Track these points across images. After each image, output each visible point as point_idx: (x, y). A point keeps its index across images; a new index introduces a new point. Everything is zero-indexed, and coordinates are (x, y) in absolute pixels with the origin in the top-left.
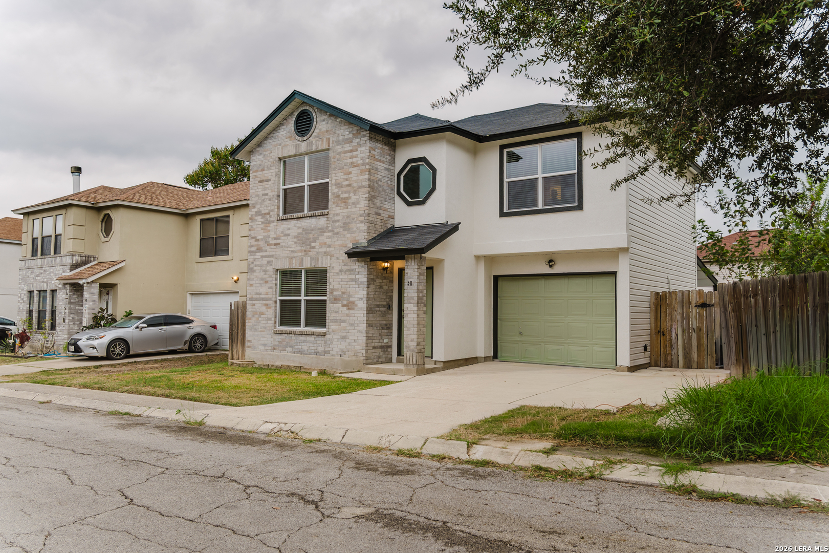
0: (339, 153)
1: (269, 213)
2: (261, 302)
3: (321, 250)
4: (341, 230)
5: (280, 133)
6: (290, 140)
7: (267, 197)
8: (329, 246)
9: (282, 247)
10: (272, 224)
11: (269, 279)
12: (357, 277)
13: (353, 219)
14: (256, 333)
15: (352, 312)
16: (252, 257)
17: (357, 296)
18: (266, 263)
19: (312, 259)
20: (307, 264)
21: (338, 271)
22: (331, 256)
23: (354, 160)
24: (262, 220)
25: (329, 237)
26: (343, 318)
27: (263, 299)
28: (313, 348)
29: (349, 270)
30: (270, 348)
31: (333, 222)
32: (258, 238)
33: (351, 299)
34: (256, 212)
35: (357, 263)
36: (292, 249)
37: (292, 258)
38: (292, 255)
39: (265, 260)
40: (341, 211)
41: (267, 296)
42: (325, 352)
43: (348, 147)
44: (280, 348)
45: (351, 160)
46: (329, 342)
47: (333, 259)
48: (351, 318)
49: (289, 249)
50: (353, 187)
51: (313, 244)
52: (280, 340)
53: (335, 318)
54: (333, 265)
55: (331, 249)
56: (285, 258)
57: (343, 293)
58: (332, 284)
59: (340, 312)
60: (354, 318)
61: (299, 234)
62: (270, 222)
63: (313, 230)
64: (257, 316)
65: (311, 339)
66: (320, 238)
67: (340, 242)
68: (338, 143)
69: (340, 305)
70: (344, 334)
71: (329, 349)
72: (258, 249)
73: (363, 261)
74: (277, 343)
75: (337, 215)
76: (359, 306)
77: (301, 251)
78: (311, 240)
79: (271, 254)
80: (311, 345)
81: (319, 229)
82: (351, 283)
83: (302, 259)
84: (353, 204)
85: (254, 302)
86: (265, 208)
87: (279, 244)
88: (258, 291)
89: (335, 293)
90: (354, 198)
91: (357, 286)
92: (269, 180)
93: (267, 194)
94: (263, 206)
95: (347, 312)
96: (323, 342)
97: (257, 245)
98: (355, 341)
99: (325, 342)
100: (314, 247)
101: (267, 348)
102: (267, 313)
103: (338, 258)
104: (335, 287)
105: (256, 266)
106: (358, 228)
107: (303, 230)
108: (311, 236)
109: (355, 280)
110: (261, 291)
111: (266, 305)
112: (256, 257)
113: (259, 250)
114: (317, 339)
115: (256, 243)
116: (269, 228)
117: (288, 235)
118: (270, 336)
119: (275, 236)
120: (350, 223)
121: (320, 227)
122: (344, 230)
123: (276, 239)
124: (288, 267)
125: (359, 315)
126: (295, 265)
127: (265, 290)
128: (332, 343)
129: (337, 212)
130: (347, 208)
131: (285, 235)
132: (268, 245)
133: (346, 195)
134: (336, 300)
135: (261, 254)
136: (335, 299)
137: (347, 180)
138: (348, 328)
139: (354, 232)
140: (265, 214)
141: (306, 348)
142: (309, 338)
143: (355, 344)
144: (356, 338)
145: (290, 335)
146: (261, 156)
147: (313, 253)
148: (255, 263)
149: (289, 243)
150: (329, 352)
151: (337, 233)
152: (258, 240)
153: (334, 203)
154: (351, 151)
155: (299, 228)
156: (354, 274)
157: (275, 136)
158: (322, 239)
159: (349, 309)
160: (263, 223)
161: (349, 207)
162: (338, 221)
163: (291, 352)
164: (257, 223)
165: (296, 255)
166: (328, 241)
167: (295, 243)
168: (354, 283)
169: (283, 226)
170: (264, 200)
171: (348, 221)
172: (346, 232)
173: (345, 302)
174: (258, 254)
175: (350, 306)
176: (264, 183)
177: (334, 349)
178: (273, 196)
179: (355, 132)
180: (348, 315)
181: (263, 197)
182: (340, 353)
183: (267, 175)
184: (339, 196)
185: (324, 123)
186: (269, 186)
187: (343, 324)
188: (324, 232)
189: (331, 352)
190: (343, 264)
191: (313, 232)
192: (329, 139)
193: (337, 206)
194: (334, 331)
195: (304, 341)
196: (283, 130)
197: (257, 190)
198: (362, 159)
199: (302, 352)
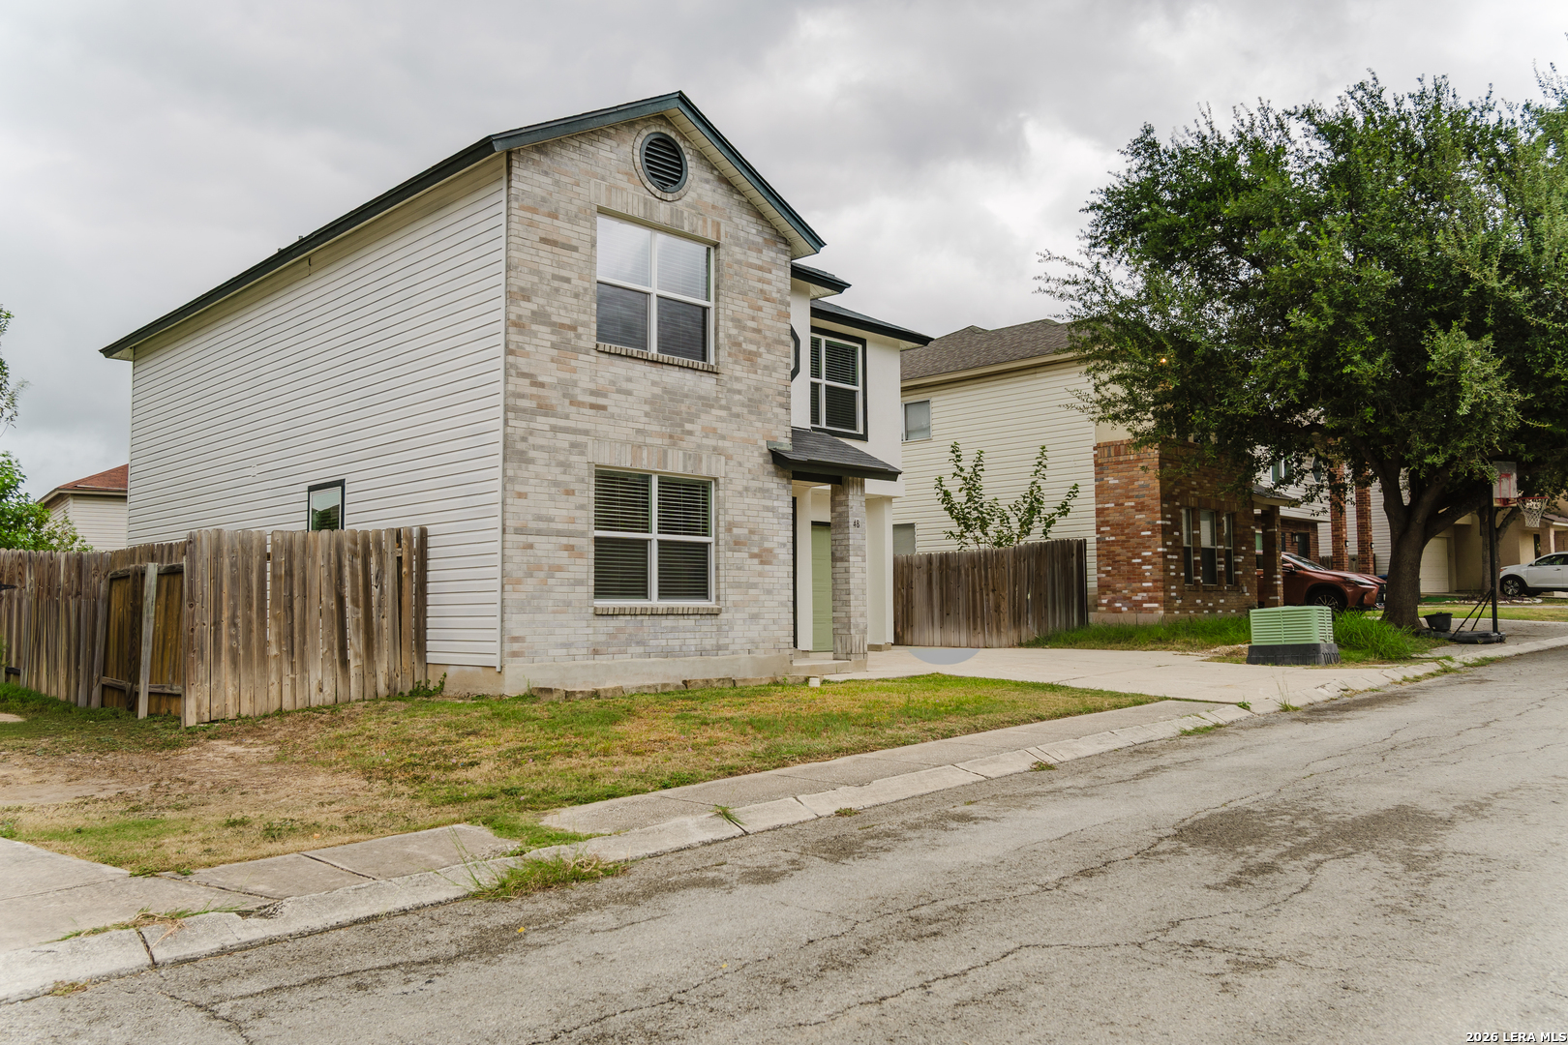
0: (739, 262)
1: (573, 328)
2: (553, 539)
3: (705, 441)
4: (745, 410)
5: (601, 153)
6: (629, 181)
7: (566, 286)
8: (723, 438)
9: (612, 416)
10: (581, 357)
11: (576, 486)
12: (776, 504)
13: (767, 396)
14: (539, 617)
15: (767, 567)
16: (524, 424)
17: (775, 539)
18: (566, 445)
19: (687, 457)
20: (677, 466)
21: (740, 488)
22: (729, 458)
23: (766, 287)
24: (554, 338)
25: (721, 419)
26: (752, 580)
27: (559, 534)
28: (692, 642)
29: (762, 490)
30: (584, 651)
31: (730, 391)
32: (540, 379)
33: (767, 545)
34: (534, 313)
35: (776, 480)
36: (641, 427)
37: (640, 447)
38: (640, 439)
39: (563, 440)
40: (745, 375)
41: (572, 527)
42: (719, 648)
43: (753, 258)
44: (611, 650)
45: (760, 285)
46: (727, 628)
47: (731, 463)
48: (767, 580)
49: (631, 424)
50: (765, 338)
51: (688, 426)
52: (611, 630)
53: (737, 580)
54: (731, 475)
55: (727, 444)
56: (623, 443)
57: (752, 532)
58: (730, 512)
59: (747, 568)
60: (773, 580)
61: (654, 396)
62: (576, 350)
63: (687, 396)
64: (542, 575)
65: (690, 622)
66: (703, 416)
67: (742, 434)
68: (737, 241)
69: (746, 555)
70: (755, 610)
71: (727, 641)
72: (540, 406)
73: (784, 476)
74: (602, 638)
75: (737, 379)
76: (781, 557)
77: (662, 435)
78: (684, 416)
79: (580, 426)
80: (688, 635)
81: (700, 398)
82: (766, 514)
83: (665, 453)
84: (766, 368)
85: (531, 539)
86: (562, 312)
87: (603, 408)
88: (544, 512)
89: (735, 531)
90: (767, 358)
91: (775, 521)
92: (575, 249)
93: (568, 280)
94: (556, 304)
95: (760, 568)
96: (714, 629)
97: (540, 397)
98: (774, 622)
99: (719, 629)
100: (690, 433)
101: (573, 651)
102: (571, 568)
103: (740, 464)
104: (737, 519)
105: (534, 447)
106: (776, 415)
107: (665, 391)
108: (683, 408)
109: (772, 509)
110: (552, 512)
111: (570, 548)
112: (533, 425)
113: (545, 409)
114: (702, 622)
115: (534, 390)
116: (573, 363)
117: (629, 393)
118: (584, 623)
119: (592, 386)
120: (760, 402)
121: (703, 393)
122: (750, 412)
123: (593, 393)
124: (628, 465)
125: (780, 574)
126: (646, 463)
127: (564, 513)
128: (732, 629)
129: (738, 374)
130: (756, 373)
131: (619, 391)
132: (572, 403)
133: (753, 348)
134: (738, 544)
135: (553, 421)
136: (736, 543)
137: (753, 319)
138: (762, 598)
139: (769, 421)
140: (562, 326)
141: (677, 643)
142: (682, 622)
143: (776, 627)
144: (776, 616)
145: (639, 618)
146: (548, 180)
147: (689, 443)
148: (531, 440)
149: (631, 412)
150: (726, 647)
151: (738, 416)
152: (542, 385)
153: (730, 355)
154: (760, 268)
155: (654, 383)
156: (770, 498)
157: (587, 152)
158: (708, 419)
159: (762, 563)
160: (554, 346)
161: (759, 371)
162: (739, 392)
163: (640, 656)
164: (535, 341)
165: (649, 440)
166: (721, 427)
167: (647, 415)
168: (770, 514)
169: (613, 369)
170: (557, 290)
171: (757, 396)
172: (753, 418)
173: (756, 550)
174: (540, 419)
175: (764, 557)
176: (556, 250)
177: (736, 640)
178: (585, 289)
179: (767, 237)
180: (760, 575)
181: (556, 284)
182: (749, 646)
183: (567, 233)
184: (740, 345)
185: (707, 186)
186: (571, 261)
187: (751, 592)
188: (712, 407)
189: (731, 647)
190: (750, 477)
191: (688, 402)
192: (718, 224)
193: (736, 362)
194: (735, 605)
195: (673, 629)
196: (608, 148)
197: (536, 259)
198: (779, 291)
199: (667, 654)
